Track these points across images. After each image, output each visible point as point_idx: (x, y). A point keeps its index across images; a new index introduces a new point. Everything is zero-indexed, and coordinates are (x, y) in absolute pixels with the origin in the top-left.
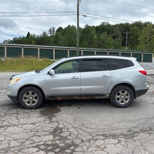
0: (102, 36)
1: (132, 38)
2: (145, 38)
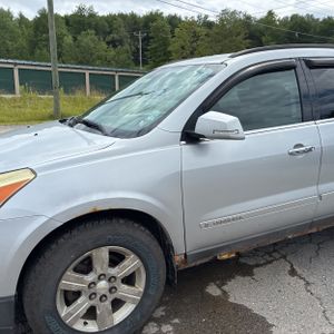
0: (85, 40)
1: (154, 46)
2: (183, 48)
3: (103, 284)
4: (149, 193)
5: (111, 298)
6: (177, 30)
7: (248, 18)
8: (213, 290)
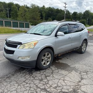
1: (13, 12)
3: (46, 58)
4: (52, 44)
5: (47, 61)
6: (20, 9)
7: (38, 7)
8: (56, 61)
